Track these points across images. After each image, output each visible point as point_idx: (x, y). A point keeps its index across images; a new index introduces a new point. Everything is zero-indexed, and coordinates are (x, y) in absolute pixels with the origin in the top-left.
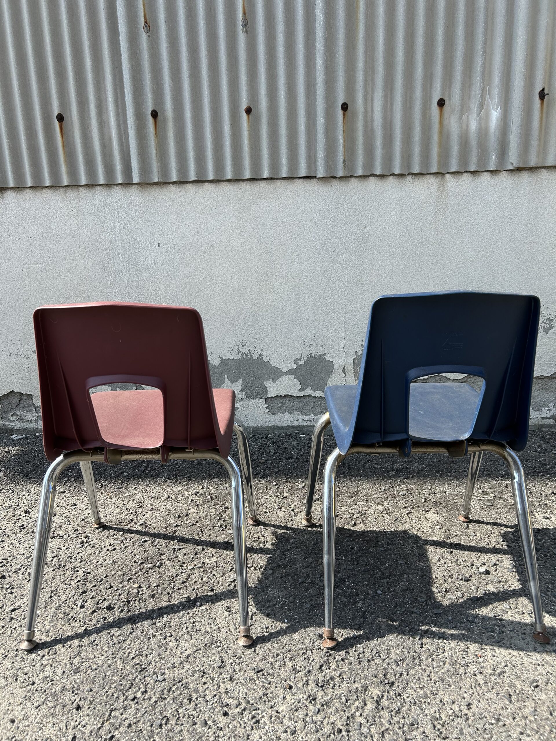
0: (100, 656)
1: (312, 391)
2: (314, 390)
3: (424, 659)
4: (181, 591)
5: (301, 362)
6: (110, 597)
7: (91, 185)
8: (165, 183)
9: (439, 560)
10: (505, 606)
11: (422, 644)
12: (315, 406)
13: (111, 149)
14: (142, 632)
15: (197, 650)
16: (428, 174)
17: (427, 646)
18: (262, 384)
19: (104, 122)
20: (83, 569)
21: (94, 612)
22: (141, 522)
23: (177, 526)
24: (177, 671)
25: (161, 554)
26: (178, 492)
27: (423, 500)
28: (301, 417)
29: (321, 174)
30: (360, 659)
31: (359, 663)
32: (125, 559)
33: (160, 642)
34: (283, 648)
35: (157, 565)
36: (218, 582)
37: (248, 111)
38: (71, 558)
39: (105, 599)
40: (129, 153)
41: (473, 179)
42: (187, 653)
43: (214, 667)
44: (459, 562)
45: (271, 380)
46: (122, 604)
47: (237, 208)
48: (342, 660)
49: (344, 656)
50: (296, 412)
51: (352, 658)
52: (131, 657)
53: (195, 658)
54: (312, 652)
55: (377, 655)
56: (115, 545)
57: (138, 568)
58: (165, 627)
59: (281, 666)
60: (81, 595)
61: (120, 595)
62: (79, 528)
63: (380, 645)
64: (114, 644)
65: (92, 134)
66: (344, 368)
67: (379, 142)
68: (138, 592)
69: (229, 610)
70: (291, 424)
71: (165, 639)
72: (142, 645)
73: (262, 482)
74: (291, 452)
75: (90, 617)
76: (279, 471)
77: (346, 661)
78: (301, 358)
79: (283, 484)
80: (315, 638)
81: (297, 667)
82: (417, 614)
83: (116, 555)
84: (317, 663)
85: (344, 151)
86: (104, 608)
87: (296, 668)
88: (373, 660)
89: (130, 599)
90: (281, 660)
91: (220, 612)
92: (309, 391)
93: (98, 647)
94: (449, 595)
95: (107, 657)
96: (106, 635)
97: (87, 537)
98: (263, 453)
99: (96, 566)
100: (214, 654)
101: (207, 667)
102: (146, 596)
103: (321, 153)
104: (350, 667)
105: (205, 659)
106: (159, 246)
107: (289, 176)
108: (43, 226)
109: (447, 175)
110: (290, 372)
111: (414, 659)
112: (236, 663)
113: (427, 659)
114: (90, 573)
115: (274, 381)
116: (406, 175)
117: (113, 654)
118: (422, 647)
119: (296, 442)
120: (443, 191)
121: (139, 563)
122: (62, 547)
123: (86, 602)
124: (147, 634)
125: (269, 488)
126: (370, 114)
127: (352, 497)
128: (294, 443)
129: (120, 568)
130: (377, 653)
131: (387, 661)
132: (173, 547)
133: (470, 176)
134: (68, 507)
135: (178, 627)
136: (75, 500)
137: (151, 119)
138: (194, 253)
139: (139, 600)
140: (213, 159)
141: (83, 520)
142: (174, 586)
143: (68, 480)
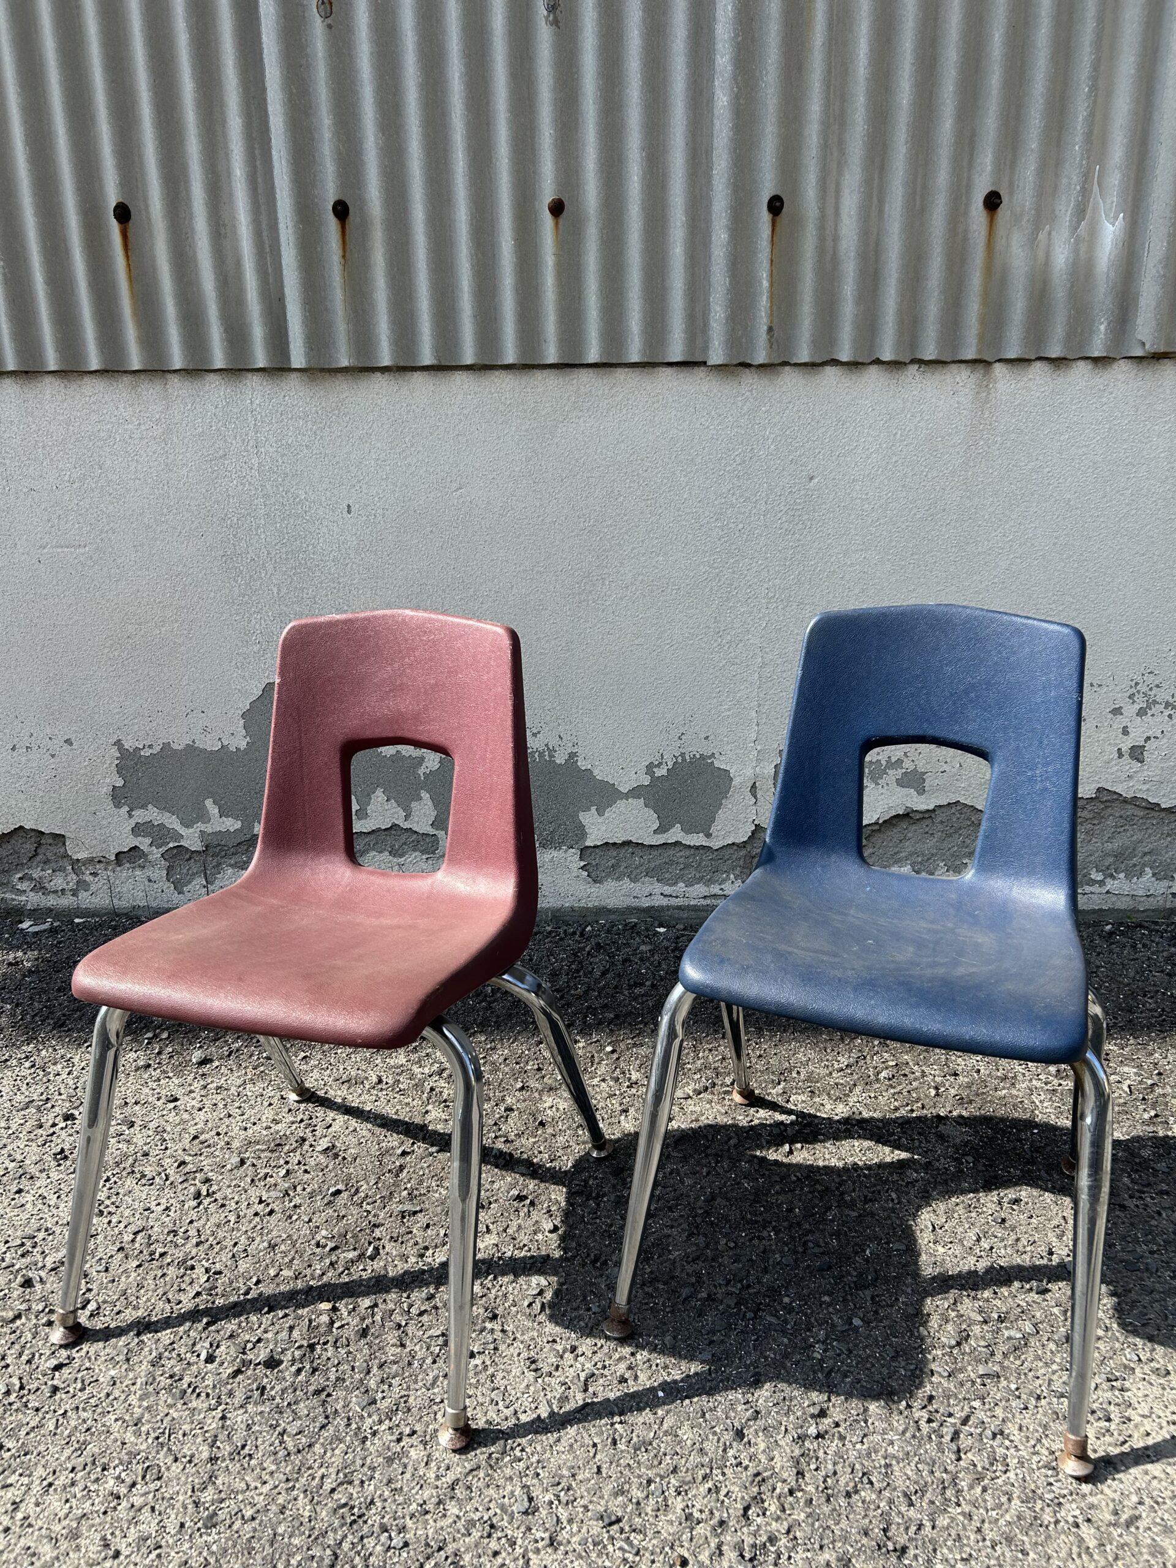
0: (259, 1485)
1: (682, 834)
2: (687, 831)
3: (966, 1488)
4: (425, 1318)
5: (661, 772)
6: (270, 1335)
7: (196, 371)
8: (365, 370)
9: (979, 1240)
10: (1128, 1356)
11: (959, 1451)
12: (687, 866)
13: (241, 290)
14: (348, 1425)
15: (472, 1470)
16: (954, 362)
17: (969, 1455)
18: (575, 818)
19: (224, 225)
20: (203, 1262)
21: (238, 1372)
22: (324, 1143)
23: (404, 1153)
24: (431, 1521)
25: (374, 1225)
26: (401, 1070)
27: (933, 1092)
28: (658, 888)
29: (716, 357)
30: (830, 1491)
31: (828, 1500)
32: (295, 1238)
33: (388, 1449)
34: (660, 1463)
35: (369, 1253)
36: (505, 1295)
37: (557, 209)
38: (175, 1233)
39: (259, 1340)
40: (281, 299)
41: (1054, 376)
42: (450, 1477)
43: (513, 1512)
44: (1020, 1244)
45: (593, 809)
46: (297, 1353)
47: (527, 430)
48: (791, 1492)
49: (793, 1483)
50: (647, 879)
51: (810, 1488)
52: (328, 1486)
53: (469, 1488)
54: (724, 1474)
55: (865, 1480)
56: (269, 1201)
57: (328, 1261)
58: (397, 1410)
59: (658, 1510)
60: (204, 1329)
61: (291, 1328)
62: (188, 1159)
63: (869, 1455)
64: (289, 1454)
65: (195, 252)
66: (754, 786)
67: (848, 289)
68: (332, 1322)
69: (533, 1366)
70: (636, 903)
71: (399, 1440)
72: (350, 1456)
73: (581, 1045)
74: (639, 970)
75: (229, 1387)
76: (617, 1017)
77: (799, 1494)
78: (661, 764)
79: (628, 1049)
80: (728, 1437)
81: (695, 1510)
82: (943, 1377)
83: (276, 1227)
84: (735, 1500)
85: (771, 307)
86: (259, 1364)
87: (691, 1514)
88: (857, 1492)
89: (316, 1340)
90: (657, 1493)
91: (515, 1371)
92: (676, 834)
93: (253, 1462)
94: (1007, 1328)
95: (276, 1487)
96: (268, 1432)
97: (207, 1181)
98: (578, 971)
99: (234, 1256)
100: (511, 1478)
101: (498, 1511)
102: (349, 1333)
103: (718, 309)
104: (808, 1510)
105: (491, 1492)
106: (349, 512)
107: (646, 360)
108: (84, 461)
109: (997, 365)
110: (635, 792)
111: (944, 1488)
112: (559, 1501)
113: (971, 1487)
114: (220, 1273)
115: (600, 812)
116: (905, 364)
117: (288, 1480)
118: (959, 1459)
119: (649, 947)
120: (987, 401)
121: (328, 1248)
122: (153, 1208)
123: (218, 1347)
124: (359, 1428)
125: (597, 1060)
126: (830, 223)
127: (779, 1084)
128: (643, 948)
129: (287, 1260)
130: (864, 1474)
131: (886, 1494)
132: (400, 1207)
133: (1046, 369)
134: (159, 1103)
135: (425, 1412)
136: (172, 1085)
137: (332, 222)
138: (429, 529)
139: (336, 1342)
140: (475, 317)
141: (195, 1137)
142: (411, 1306)
143: (155, 1036)
